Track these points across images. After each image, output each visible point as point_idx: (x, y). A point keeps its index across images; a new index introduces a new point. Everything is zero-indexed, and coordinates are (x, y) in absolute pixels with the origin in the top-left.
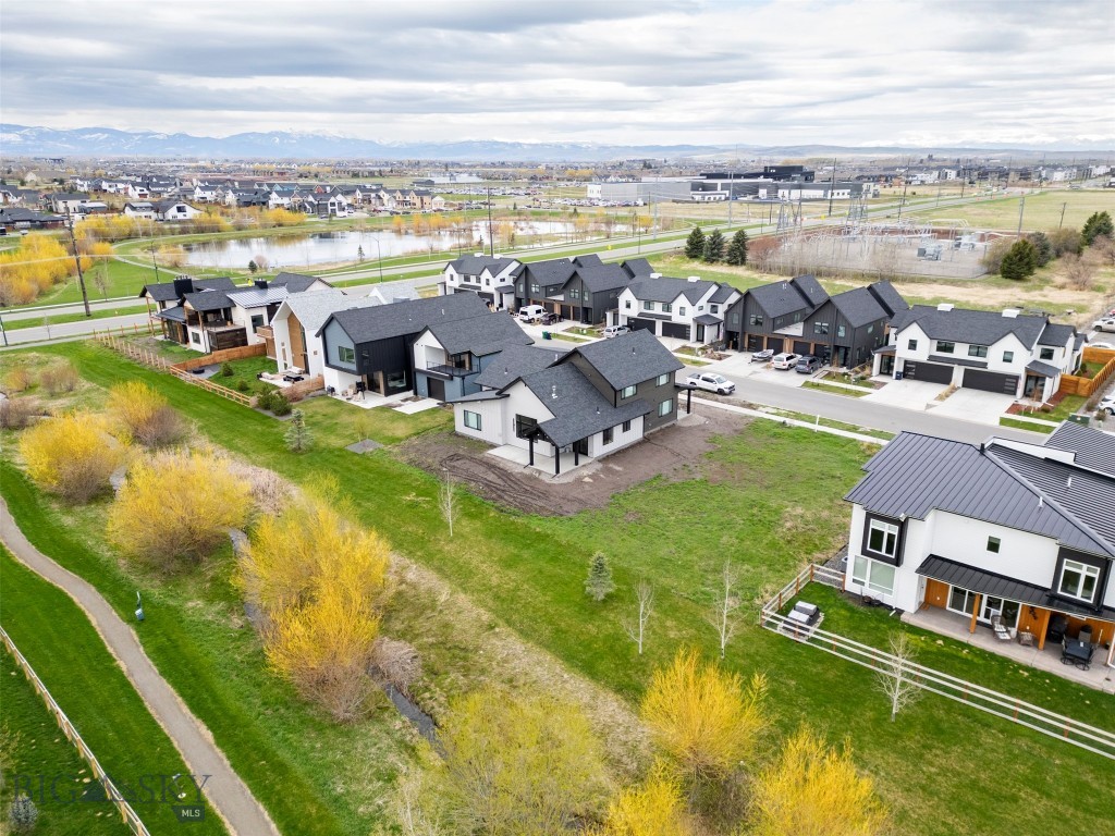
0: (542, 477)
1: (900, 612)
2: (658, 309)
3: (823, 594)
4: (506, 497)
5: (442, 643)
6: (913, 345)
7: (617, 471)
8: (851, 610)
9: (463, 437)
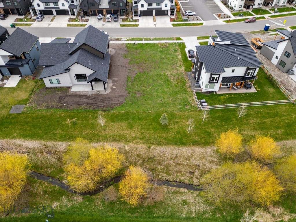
0: (101, 93)
1: (215, 92)
2: (52, 5)
3: (199, 95)
4: (100, 105)
5: (143, 161)
6: (142, 6)
7: (117, 80)
8: (208, 96)
9: (51, 88)
